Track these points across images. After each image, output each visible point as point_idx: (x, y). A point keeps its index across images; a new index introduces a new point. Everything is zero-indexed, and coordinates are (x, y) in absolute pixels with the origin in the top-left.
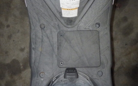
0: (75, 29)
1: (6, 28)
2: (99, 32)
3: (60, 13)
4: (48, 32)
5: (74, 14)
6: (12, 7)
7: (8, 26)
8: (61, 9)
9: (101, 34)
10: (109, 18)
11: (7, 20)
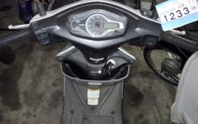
0: (96, 114)
1: (32, 117)
2: (113, 118)
3: (87, 101)
4: (76, 115)
5: (95, 103)
6: (43, 99)
7: (35, 116)
8: (87, 98)
9: (115, 119)
10: (120, 107)
11: (35, 110)
